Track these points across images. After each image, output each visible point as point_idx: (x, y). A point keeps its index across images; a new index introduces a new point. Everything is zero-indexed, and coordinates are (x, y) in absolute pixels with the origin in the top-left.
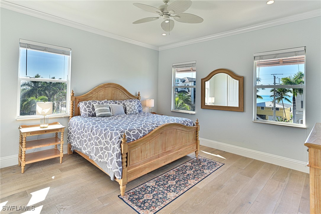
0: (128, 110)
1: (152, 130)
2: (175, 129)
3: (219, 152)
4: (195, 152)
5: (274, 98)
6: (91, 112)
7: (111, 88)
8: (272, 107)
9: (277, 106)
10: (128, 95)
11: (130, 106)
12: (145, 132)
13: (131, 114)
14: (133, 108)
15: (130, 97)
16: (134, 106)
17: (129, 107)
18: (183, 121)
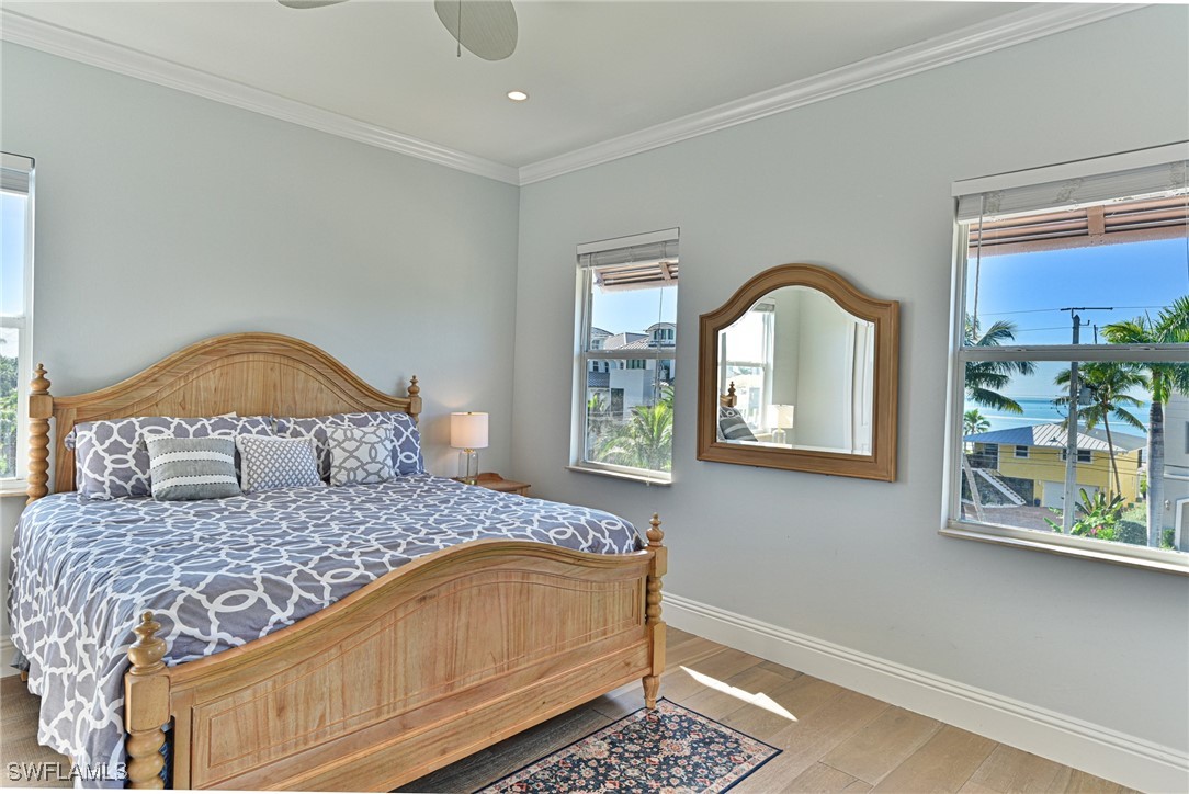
0: (336, 462)
1: (362, 583)
2: (516, 570)
3: (773, 674)
4: (644, 678)
5: (1073, 408)
6: (126, 475)
7: (262, 357)
8: (1060, 445)
9: (1084, 442)
10: (353, 393)
11: (350, 445)
12: (311, 596)
13: (351, 484)
14: (363, 453)
15: (368, 402)
16: (373, 446)
17: (344, 449)
18: (577, 527)
